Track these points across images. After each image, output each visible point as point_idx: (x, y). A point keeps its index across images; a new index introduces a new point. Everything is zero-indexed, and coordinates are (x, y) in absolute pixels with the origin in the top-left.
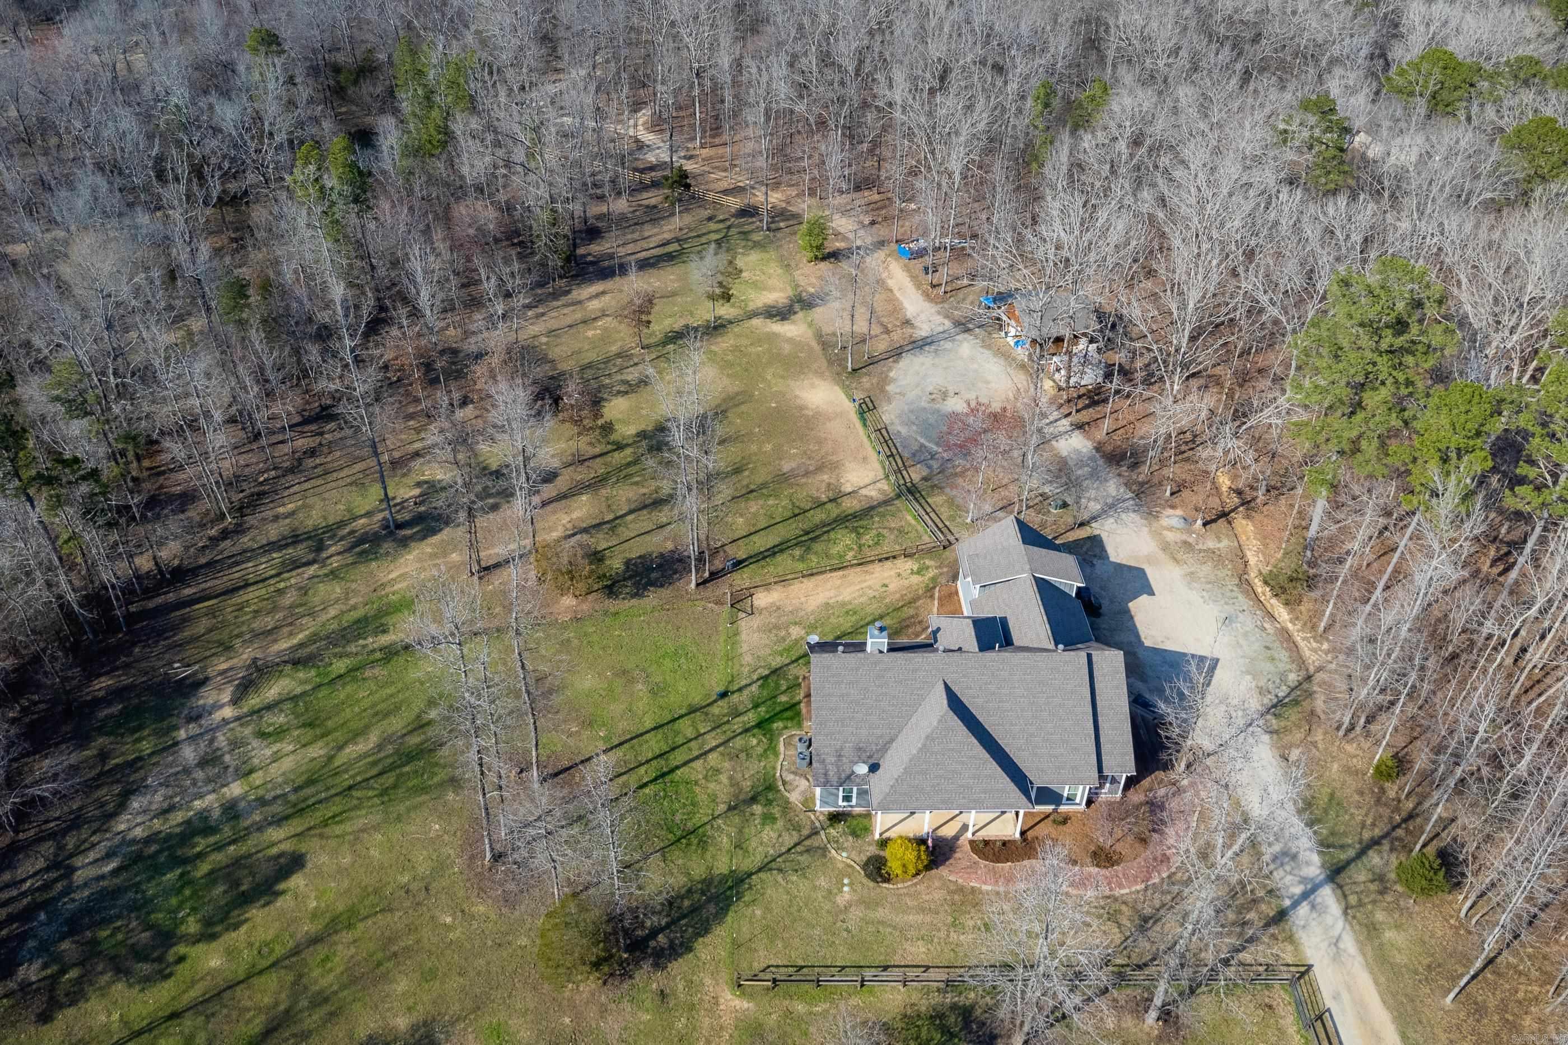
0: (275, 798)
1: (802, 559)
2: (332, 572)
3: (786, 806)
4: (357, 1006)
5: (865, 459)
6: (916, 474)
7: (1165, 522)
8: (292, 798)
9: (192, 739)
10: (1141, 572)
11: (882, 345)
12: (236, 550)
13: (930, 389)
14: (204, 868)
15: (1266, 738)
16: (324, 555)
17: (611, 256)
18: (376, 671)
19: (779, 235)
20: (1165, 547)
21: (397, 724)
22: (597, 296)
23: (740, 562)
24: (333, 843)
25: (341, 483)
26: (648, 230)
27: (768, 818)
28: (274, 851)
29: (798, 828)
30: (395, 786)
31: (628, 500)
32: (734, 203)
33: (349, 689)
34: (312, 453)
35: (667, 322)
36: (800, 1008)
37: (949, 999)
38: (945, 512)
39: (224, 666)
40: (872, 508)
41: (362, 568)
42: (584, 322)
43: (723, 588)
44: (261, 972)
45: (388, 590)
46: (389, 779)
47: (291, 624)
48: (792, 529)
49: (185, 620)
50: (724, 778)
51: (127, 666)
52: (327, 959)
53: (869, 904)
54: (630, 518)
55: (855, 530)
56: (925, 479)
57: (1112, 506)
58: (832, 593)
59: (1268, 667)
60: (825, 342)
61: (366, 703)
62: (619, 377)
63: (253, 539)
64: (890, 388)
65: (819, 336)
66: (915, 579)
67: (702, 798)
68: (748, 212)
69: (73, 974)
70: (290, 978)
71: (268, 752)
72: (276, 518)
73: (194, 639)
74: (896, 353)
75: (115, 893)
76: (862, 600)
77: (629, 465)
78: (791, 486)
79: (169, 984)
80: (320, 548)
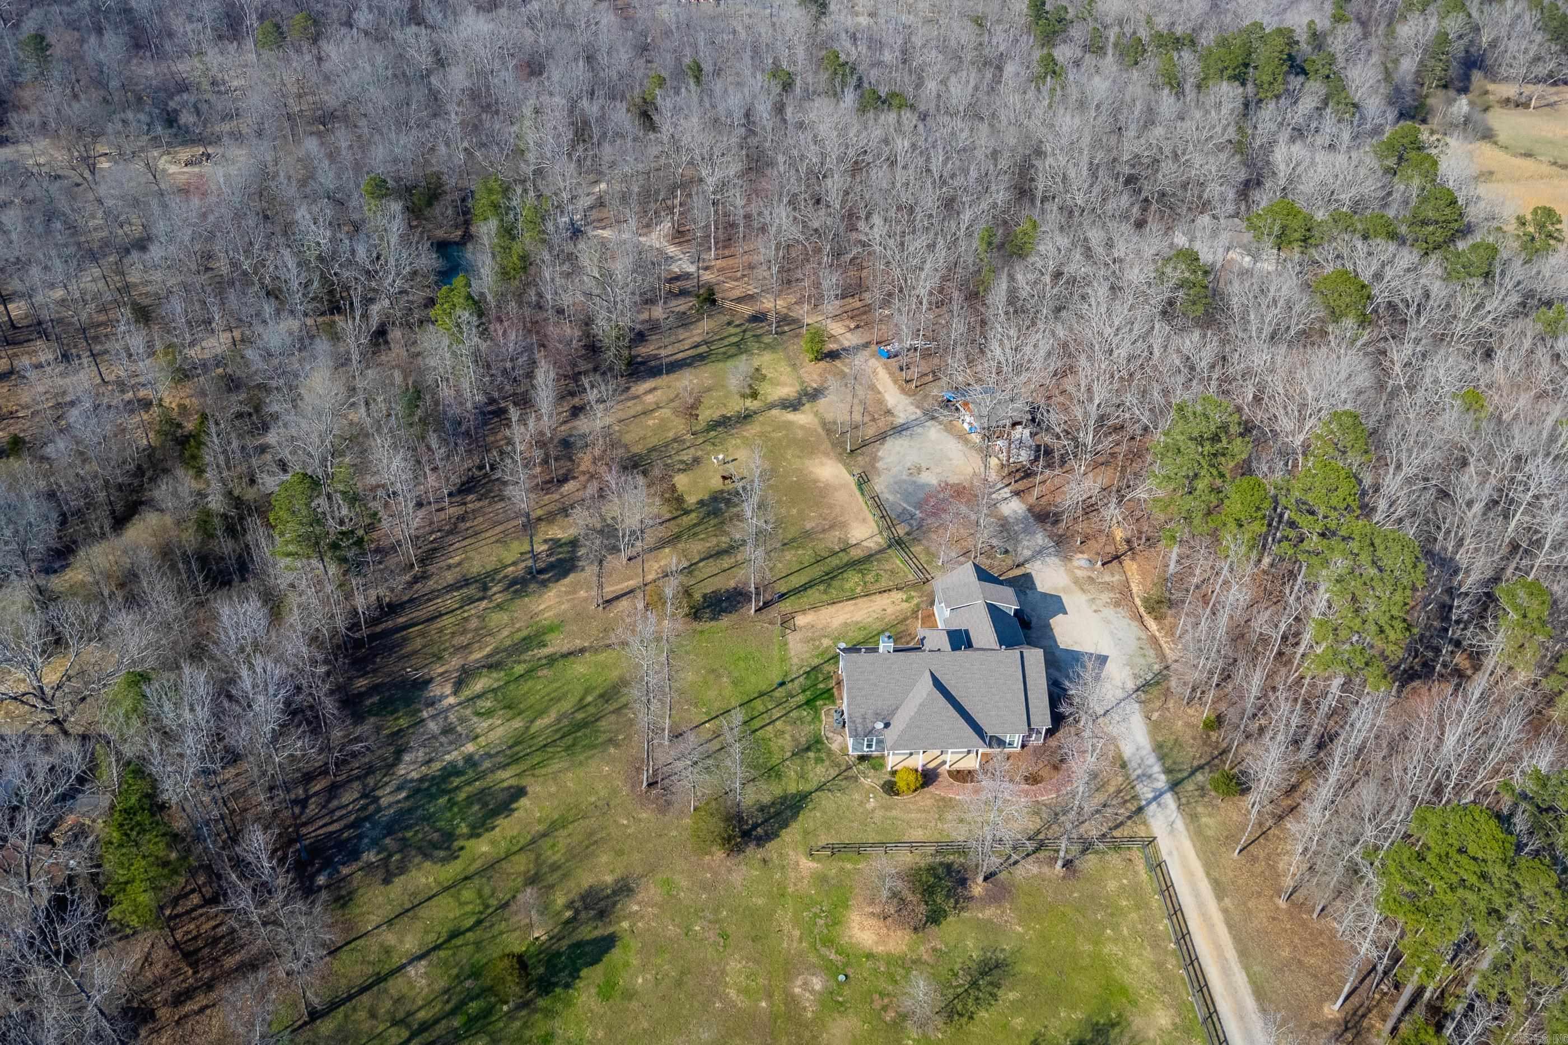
0: (498, 753)
1: (825, 592)
2: (498, 605)
3: (830, 752)
4: (580, 871)
5: (864, 520)
6: (901, 530)
7: (1076, 563)
8: (508, 752)
9: (433, 717)
10: (1059, 598)
11: (870, 431)
12: (426, 590)
13: (909, 465)
14: (462, 796)
15: (1137, 706)
16: (490, 593)
17: (656, 357)
18: (545, 672)
19: (785, 338)
20: (1076, 581)
21: (567, 705)
22: (651, 391)
23: (783, 595)
24: (541, 779)
25: (489, 541)
26: (682, 334)
27: (819, 760)
28: (505, 784)
29: (839, 765)
30: (574, 745)
31: (699, 552)
32: (747, 310)
33: (530, 683)
34: (462, 518)
35: (708, 412)
36: (849, 866)
37: (938, 859)
38: (923, 558)
39: (440, 670)
40: (871, 556)
41: (518, 602)
42: (644, 413)
43: (773, 613)
44: (515, 853)
45: (540, 617)
46: (569, 740)
47: (479, 641)
48: (817, 571)
49: (405, 639)
50: (787, 736)
51: (374, 671)
52: (553, 846)
53: (888, 808)
54: (701, 564)
55: (860, 571)
56: (908, 534)
57: (1040, 552)
58: (848, 616)
59: (1142, 661)
60: (828, 428)
61: (543, 693)
62: (678, 458)
63: (436, 582)
64: (880, 465)
65: (824, 424)
66: (905, 605)
67: (774, 748)
68: (758, 318)
69: (397, 857)
70: (533, 856)
71: (485, 725)
72: (449, 567)
73: (415, 652)
74: (882, 437)
75: (410, 811)
76: (870, 619)
77: (695, 525)
78: (812, 540)
79: (458, 861)
80: (485, 588)
